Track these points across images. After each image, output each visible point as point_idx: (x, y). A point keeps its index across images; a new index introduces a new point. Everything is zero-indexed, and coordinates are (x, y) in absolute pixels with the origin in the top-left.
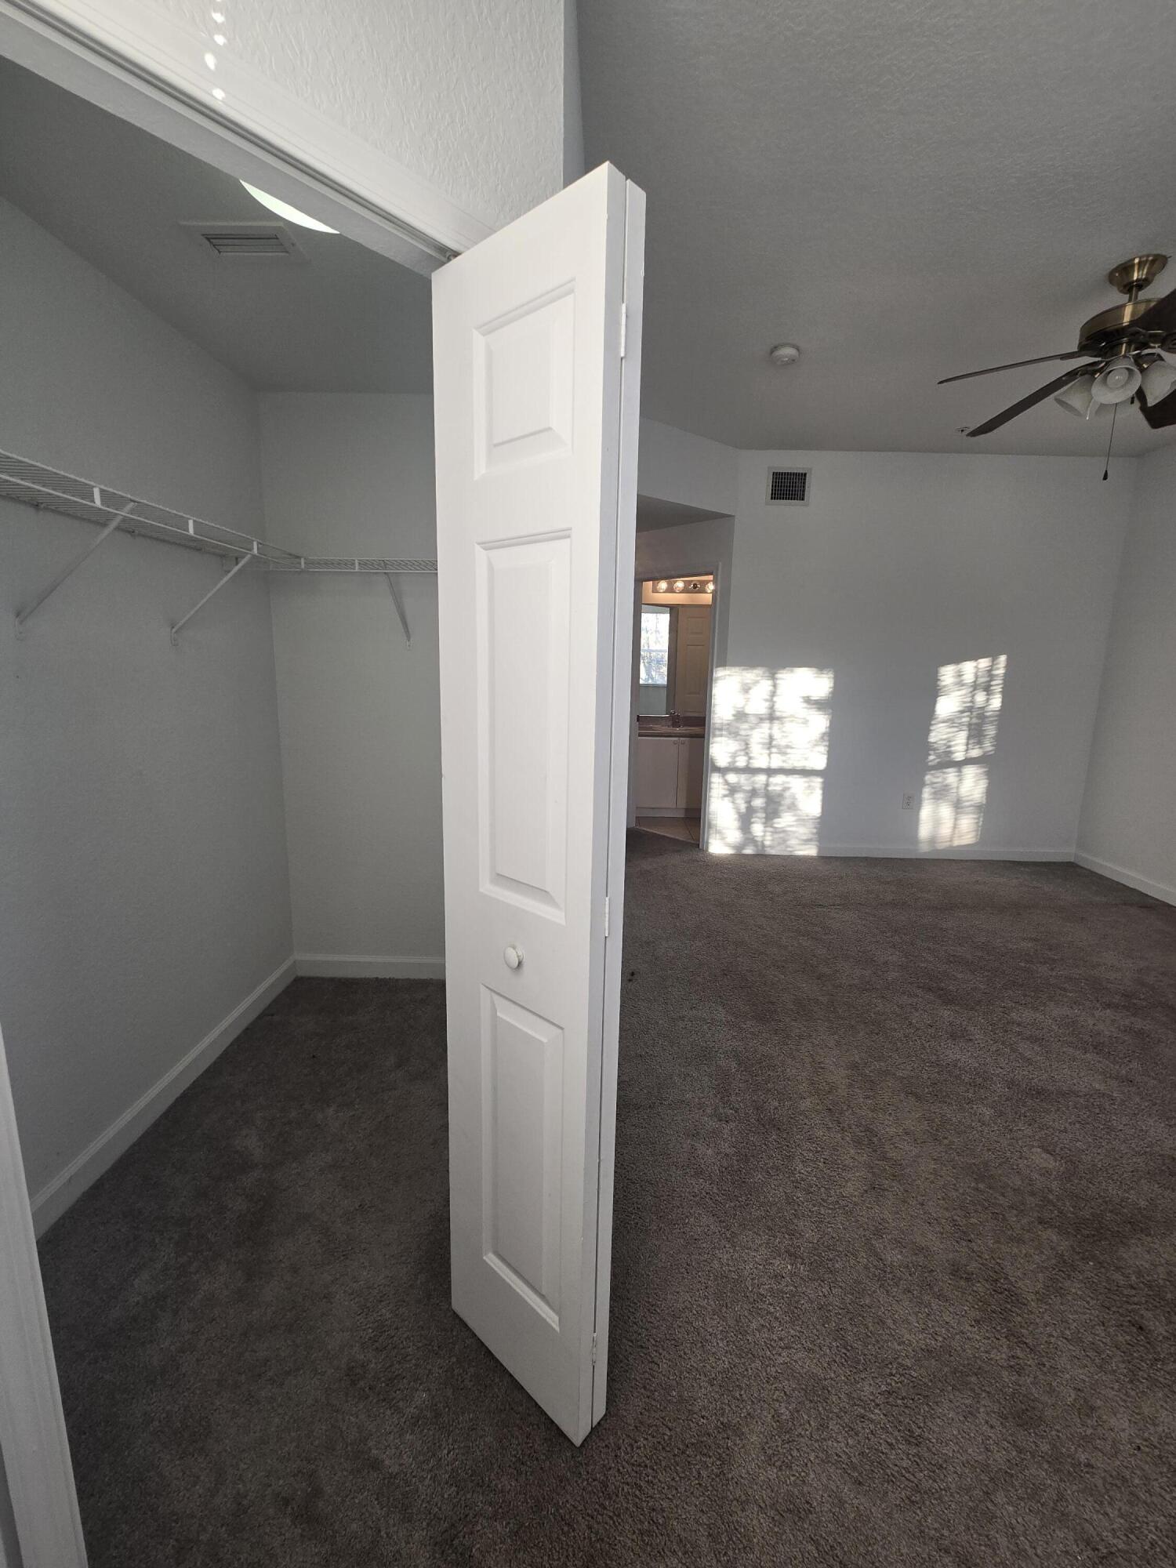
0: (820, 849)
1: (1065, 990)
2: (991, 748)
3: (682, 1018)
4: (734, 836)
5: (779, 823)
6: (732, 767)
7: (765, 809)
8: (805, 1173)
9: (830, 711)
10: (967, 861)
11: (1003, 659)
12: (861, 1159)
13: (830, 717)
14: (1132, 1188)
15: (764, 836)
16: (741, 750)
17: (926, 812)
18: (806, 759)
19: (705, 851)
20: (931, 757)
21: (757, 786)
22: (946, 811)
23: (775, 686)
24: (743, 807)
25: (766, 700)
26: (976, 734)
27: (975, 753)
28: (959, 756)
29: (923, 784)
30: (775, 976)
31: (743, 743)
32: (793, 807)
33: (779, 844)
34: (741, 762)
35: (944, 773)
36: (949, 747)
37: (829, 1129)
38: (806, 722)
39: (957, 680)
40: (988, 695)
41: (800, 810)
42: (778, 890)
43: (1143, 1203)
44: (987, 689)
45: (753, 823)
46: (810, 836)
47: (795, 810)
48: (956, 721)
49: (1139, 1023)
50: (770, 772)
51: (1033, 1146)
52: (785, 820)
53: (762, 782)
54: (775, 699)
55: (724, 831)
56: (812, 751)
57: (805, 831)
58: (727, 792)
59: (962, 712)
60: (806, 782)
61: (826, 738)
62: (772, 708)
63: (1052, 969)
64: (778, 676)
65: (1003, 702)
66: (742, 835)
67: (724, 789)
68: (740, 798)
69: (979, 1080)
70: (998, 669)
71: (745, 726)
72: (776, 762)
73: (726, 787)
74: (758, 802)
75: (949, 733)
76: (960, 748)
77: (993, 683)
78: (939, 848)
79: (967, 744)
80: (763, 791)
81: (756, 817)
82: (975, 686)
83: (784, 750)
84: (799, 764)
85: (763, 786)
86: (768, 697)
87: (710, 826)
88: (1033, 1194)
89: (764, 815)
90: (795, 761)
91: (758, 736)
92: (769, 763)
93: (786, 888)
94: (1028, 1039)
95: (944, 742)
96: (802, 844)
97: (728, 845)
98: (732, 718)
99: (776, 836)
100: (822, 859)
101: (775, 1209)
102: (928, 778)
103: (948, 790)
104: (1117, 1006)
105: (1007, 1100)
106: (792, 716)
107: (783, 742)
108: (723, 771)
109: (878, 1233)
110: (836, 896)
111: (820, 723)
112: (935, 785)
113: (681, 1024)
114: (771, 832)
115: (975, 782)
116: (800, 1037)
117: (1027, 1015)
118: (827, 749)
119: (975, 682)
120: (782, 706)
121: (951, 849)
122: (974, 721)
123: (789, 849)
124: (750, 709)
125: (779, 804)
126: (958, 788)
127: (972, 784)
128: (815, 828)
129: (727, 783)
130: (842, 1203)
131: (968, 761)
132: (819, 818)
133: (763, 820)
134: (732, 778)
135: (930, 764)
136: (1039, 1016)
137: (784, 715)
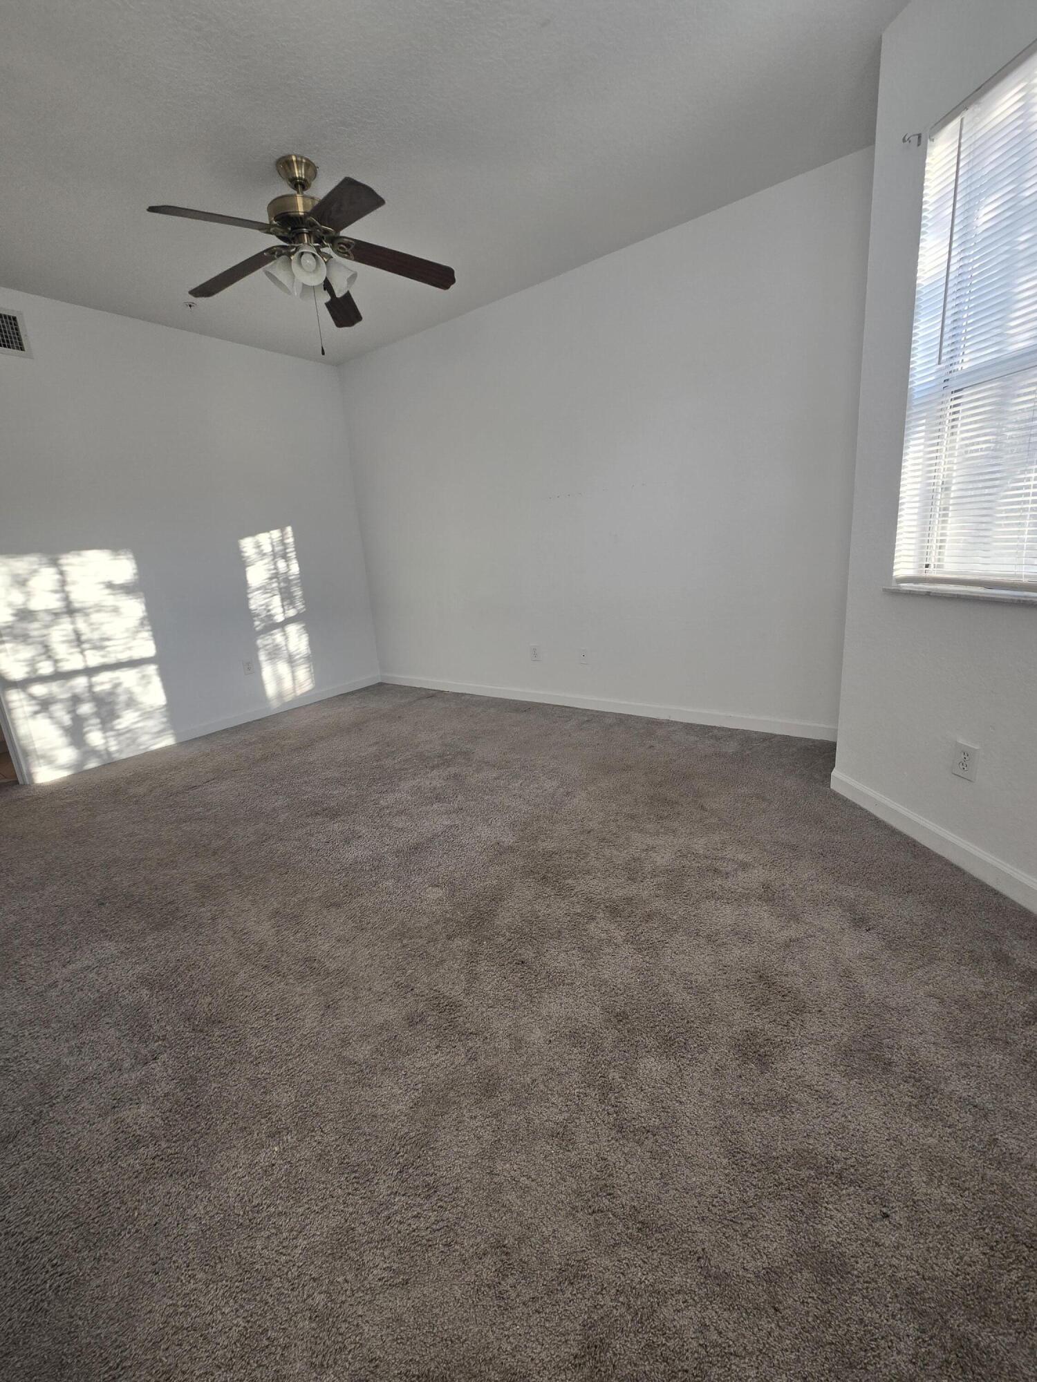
0: (176, 735)
1: (406, 769)
2: (302, 607)
3: (54, 984)
4: (67, 755)
5: (119, 724)
6: (33, 676)
7: (97, 714)
8: (262, 1043)
9: (142, 594)
10: (311, 704)
11: (289, 529)
12: (309, 990)
13: (143, 600)
14: (486, 877)
15: (107, 742)
16: (41, 654)
17: (267, 672)
18: (130, 648)
19: (29, 784)
20: (257, 623)
21: (78, 691)
22: (283, 668)
23: (62, 573)
24: (67, 719)
25: (56, 592)
26: (287, 598)
27: (291, 613)
28: (280, 618)
29: (257, 649)
30: (166, 875)
31: (40, 647)
32: (131, 703)
33: (128, 745)
34: (46, 668)
35: (272, 635)
36: (269, 611)
37: (271, 984)
38: (116, 610)
39: (257, 550)
40: (286, 561)
41: (141, 703)
42: (141, 790)
43: (494, 882)
44: (285, 556)
45: (87, 732)
46: (162, 727)
47: (135, 705)
48: (268, 587)
49: (453, 770)
50: (89, 672)
51: (426, 889)
52: (127, 719)
53: (83, 685)
54: (67, 588)
55: (50, 753)
56: (134, 639)
57: (153, 724)
58: (37, 708)
59: (271, 579)
60: (138, 672)
61: (146, 622)
62: (67, 599)
63: (394, 759)
64: (62, 561)
65: (299, 566)
66: (76, 751)
67: (30, 705)
68: (60, 712)
69: (376, 863)
70: (288, 538)
71: (36, 625)
72: (94, 659)
73: (33, 702)
74: (86, 709)
75: (265, 599)
76: (278, 612)
77: (288, 551)
78: (287, 701)
79: (283, 606)
80: (87, 695)
81: (88, 726)
82: (274, 555)
83: (98, 644)
84: (124, 656)
85: (87, 689)
86: (58, 588)
87: (26, 754)
88: (437, 922)
89: (98, 721)
90: (117, 652)
91: (59, 634)
92: (85, 661)
93: (150, 785)
94: (396, 815)
95: (263, 607)
96: (157, 737)
97: (62, 767)
98: (11, 619)
99: (122, 738)
100: (181, 744)
101: (241, 1105)
102: (259, 642)
103: (280, 649)
104: (438, 766)
105: (399, 866)
106: (96, 605)
107: (96, 636)
108: (22, 685)
109: (345, 1043)
110: (207, 773)
111: (134, 608)
112: (268, 647)
113: (53, 993)
114: (114, 736)
115: (299, 636)
116: (214, 919)
117: (390, 798)
118: (151, 633)
119: (273, 551)
120: (79, 596)
121: (297, 699)
122: (282, 585)
123: (142, 747)
124: (35, 605)
125: (113, 703)
126: (286, 645)
127: (296, 640)
128: (165, 717)
129: (32, 697)
130: (305, 1043)
131: (288, 621)
132: (166, 706)
133: (100, 726)
134: (39, 690)
135: (257, 629)
136: (398, 795)
137: (87, 605)
